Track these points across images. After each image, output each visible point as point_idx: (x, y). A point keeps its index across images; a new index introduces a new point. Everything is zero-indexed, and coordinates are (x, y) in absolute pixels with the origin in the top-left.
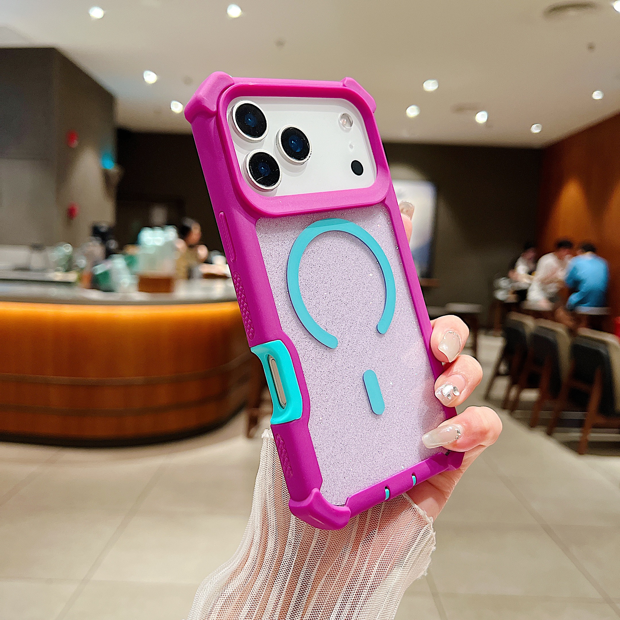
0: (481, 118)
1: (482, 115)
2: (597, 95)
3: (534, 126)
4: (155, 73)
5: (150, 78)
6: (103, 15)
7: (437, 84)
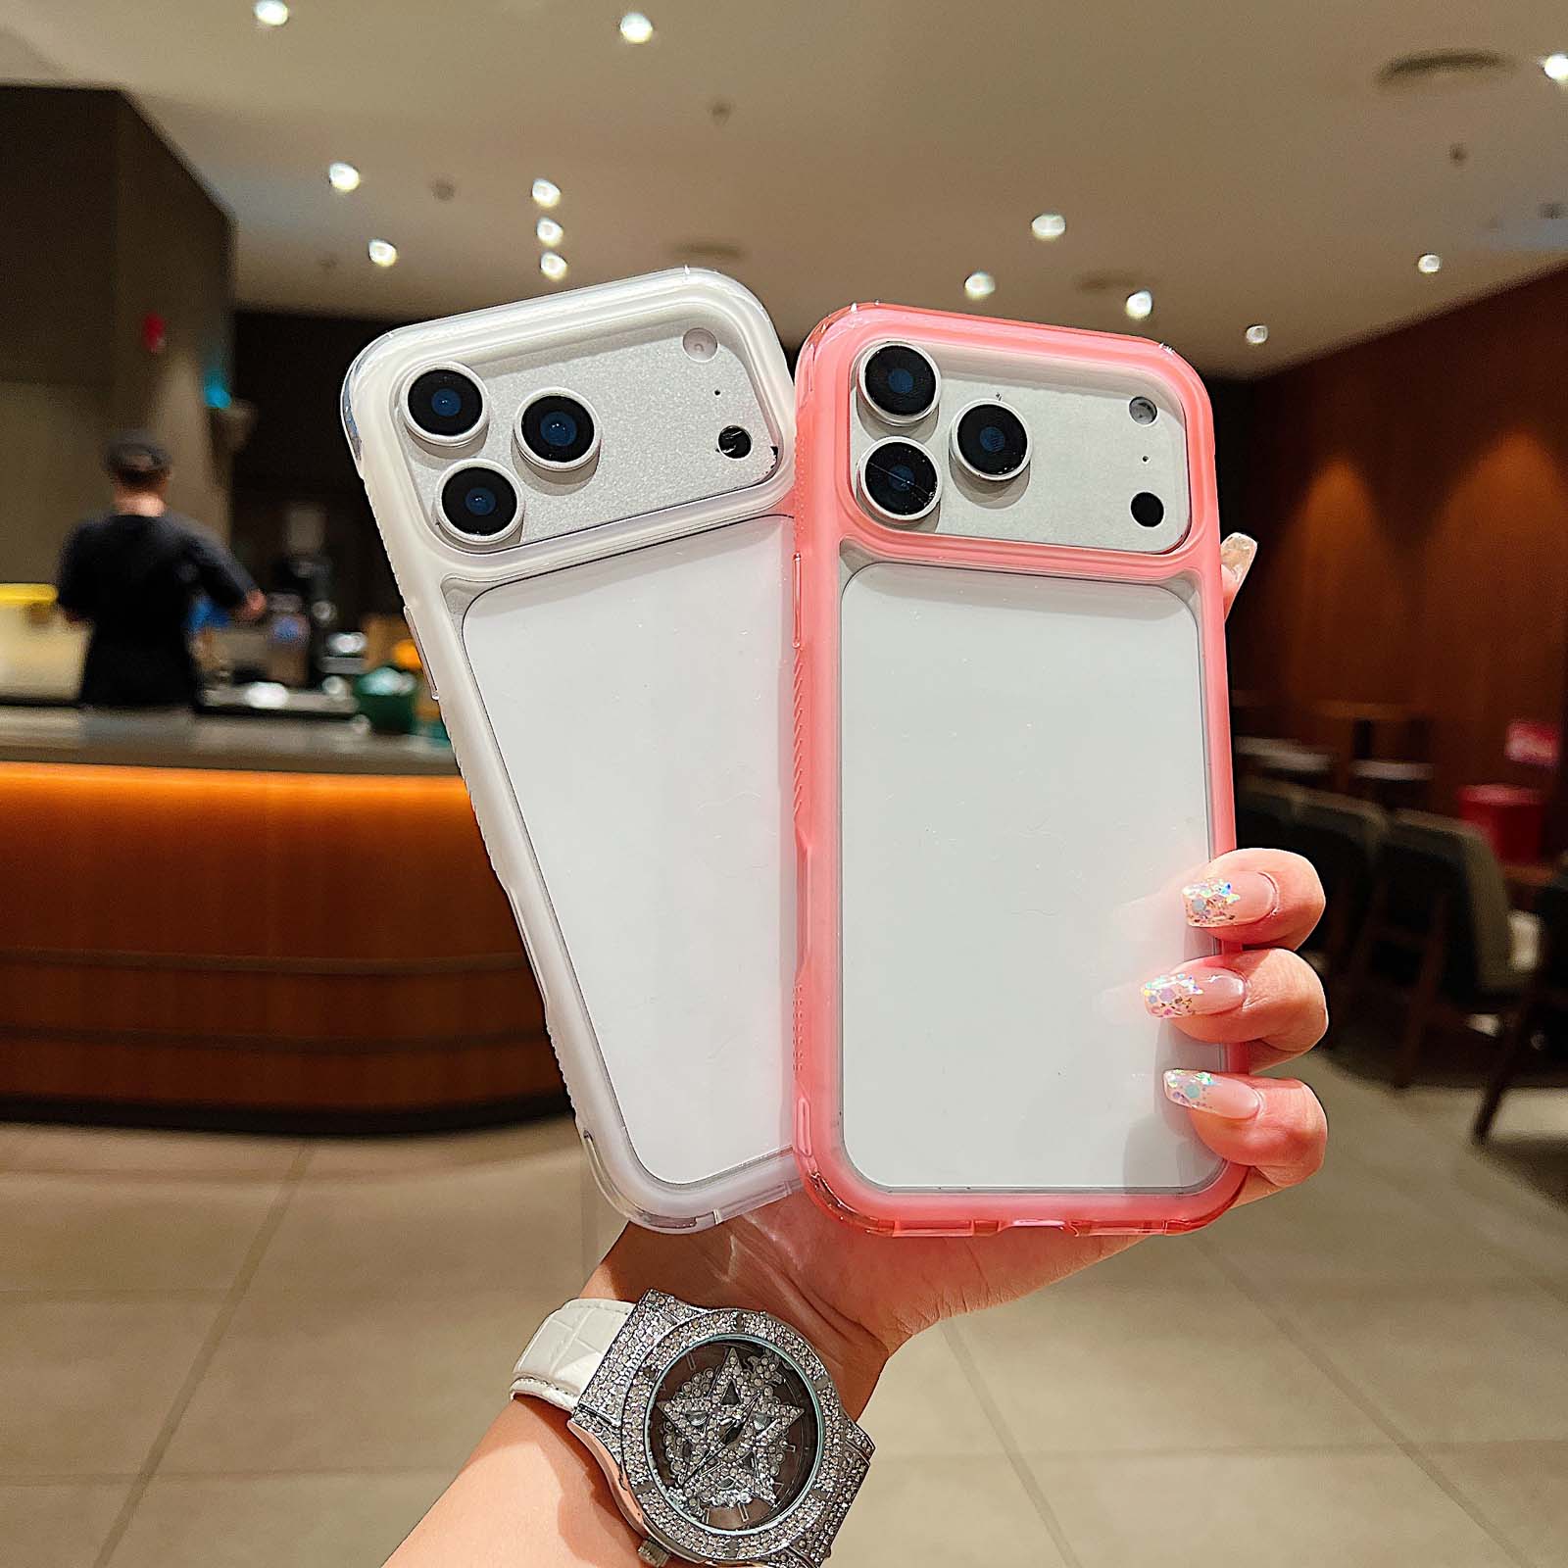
0: (1139, 306)
1: (1141, 300)
2: (1428, 265)
3: (1252, 331)
4: (357, 170)
5: (345, 178)
6: (285, 19)
7: (1063, 224)
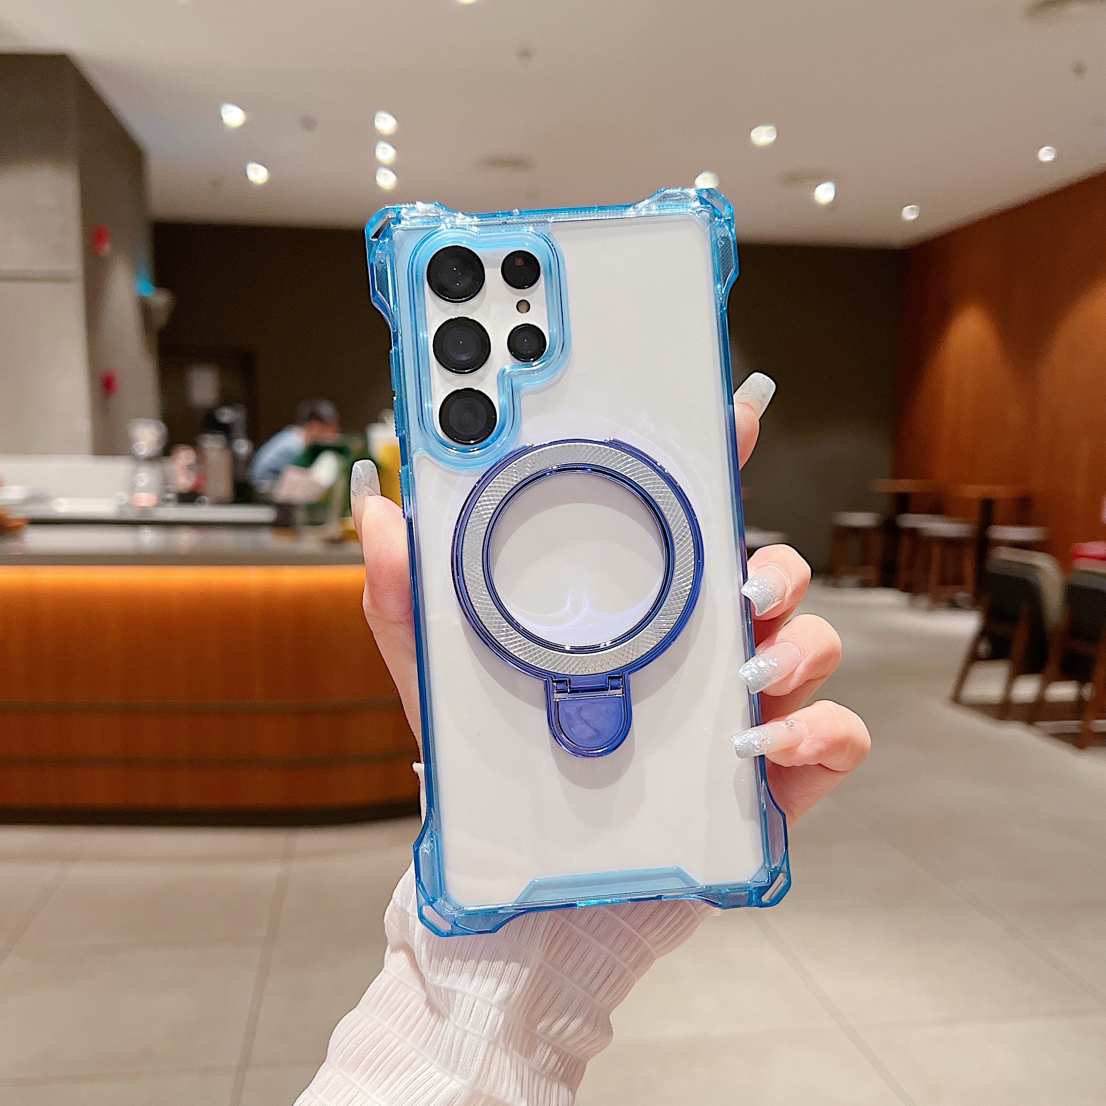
0: (825, 193)
1: (827, 189)
2: (1046, 155)
3: (906, 209)
4: (242, 108)
5: (233, 116)
7: (775, 133)
